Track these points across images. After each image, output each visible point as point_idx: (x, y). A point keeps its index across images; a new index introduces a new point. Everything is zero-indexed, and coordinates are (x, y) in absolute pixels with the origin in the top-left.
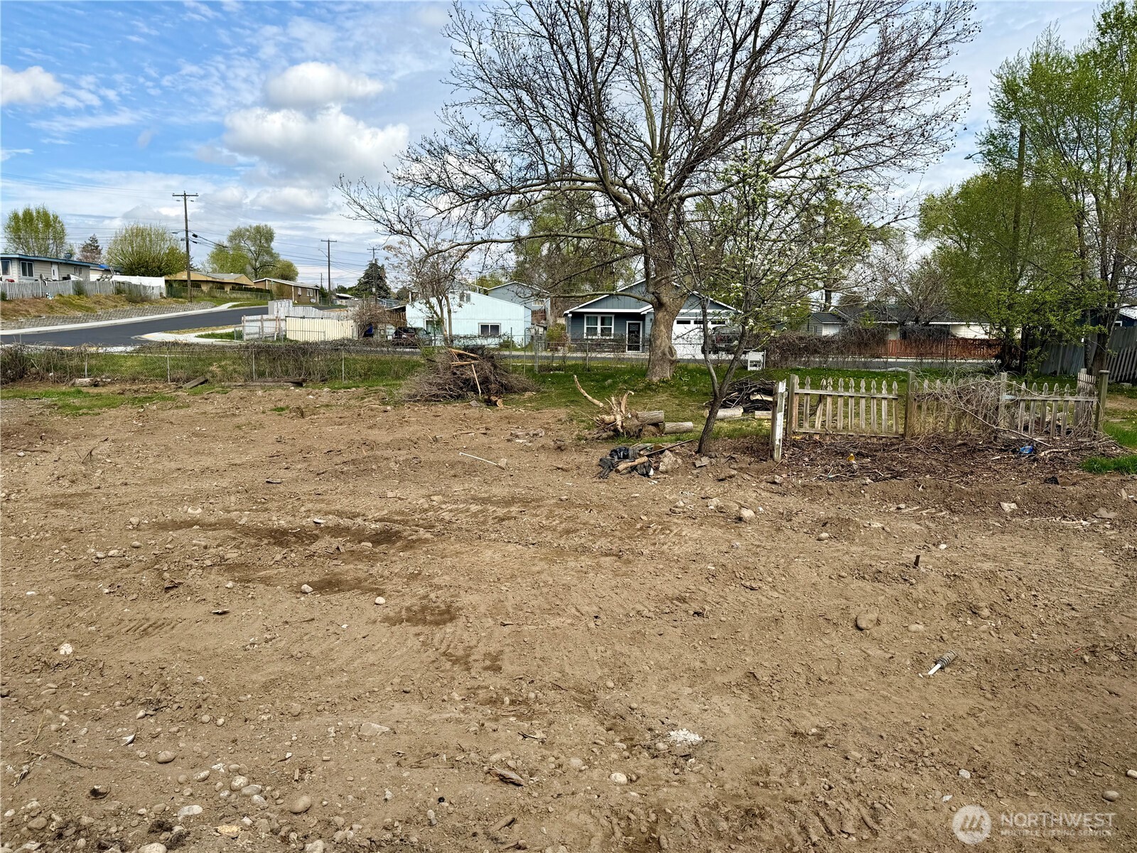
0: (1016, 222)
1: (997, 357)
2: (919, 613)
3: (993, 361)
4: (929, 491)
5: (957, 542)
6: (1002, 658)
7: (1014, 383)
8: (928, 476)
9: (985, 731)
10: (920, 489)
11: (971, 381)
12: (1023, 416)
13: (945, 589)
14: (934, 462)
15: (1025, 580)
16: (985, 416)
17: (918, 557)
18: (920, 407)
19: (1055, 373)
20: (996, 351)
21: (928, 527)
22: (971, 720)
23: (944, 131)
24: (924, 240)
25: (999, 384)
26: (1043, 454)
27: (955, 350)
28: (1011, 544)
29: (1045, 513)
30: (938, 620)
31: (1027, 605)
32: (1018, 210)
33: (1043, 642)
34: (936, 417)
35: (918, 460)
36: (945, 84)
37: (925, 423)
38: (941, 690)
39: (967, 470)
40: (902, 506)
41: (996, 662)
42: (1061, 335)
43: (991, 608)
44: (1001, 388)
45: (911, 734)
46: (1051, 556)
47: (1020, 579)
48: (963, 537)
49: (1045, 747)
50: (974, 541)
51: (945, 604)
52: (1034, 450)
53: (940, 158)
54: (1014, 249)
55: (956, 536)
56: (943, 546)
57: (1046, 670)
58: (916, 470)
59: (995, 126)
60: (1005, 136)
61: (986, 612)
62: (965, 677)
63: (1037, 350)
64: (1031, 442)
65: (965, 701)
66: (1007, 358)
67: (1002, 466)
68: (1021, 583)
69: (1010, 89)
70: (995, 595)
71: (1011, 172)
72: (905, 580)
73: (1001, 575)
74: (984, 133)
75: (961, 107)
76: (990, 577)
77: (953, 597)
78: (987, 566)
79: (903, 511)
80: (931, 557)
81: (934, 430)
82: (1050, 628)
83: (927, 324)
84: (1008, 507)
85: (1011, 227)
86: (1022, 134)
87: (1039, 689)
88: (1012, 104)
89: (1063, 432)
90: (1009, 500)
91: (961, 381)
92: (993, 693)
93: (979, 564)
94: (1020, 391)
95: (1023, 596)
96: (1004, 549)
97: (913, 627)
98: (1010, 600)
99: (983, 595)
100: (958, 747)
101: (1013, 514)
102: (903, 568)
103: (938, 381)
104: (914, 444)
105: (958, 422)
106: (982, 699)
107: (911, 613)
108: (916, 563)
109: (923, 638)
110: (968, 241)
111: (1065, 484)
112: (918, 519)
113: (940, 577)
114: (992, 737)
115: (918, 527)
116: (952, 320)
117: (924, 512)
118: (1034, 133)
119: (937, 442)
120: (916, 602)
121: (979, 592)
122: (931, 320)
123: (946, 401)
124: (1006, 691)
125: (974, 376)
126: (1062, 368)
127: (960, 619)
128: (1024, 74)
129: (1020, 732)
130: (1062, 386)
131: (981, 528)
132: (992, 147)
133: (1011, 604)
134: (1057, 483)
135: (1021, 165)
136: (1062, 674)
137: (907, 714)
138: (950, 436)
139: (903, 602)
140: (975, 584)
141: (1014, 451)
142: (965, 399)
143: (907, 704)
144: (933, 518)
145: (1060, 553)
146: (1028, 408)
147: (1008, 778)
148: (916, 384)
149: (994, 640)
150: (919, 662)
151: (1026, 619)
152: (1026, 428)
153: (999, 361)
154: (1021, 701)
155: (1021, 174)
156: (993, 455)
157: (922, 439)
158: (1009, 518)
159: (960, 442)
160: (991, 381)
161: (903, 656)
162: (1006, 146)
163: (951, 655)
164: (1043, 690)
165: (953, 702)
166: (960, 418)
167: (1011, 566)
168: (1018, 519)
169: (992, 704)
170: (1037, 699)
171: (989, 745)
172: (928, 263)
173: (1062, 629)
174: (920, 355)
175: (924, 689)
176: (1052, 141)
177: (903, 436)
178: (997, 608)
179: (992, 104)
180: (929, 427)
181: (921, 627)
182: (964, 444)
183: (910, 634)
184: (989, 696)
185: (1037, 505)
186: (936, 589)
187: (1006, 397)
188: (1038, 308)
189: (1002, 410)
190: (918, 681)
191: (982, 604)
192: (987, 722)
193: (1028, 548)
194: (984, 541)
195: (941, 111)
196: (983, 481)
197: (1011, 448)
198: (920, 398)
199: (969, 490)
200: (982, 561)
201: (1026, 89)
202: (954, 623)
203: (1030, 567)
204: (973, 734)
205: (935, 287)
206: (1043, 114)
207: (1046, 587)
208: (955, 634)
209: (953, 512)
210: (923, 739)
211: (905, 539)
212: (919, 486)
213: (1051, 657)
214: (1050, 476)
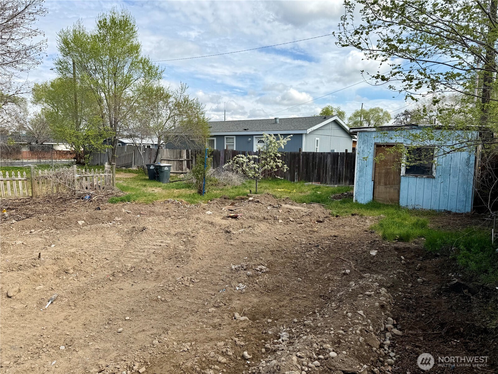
0: (75, 101)
1: (74, 158)
2: (41, 280)
3: (73, 160)
4: (45, 221)
5: (59, 242)
6: (78, 289)
7: (80, 169)
8: (45, 215)
9: (71, 324)
10: (41, 221)
11: (61, 170)
12: (85, 183)
13: (52, 266)
14: (47, 208)
15: (88, 253)
16: (69, 184)
17: (40, 254)
18: (38, 183)
19: (98, 164)
20: (74, 156)
21: (45, 238)
22: (66, 322)
23: (36, 55)
24: (36, 104)
25: (73, 170)
26: (94, 198)
27: (56, 156)
28: (83, 238)
29: (95, 223)
30: (50, 280)
31: (89, 263)
32: (76, 96)
33: (96, 277)
34: (47, 187)
35: (40, 207)
36: (35, 33)
37: (42, 190)
38: (51, 313)
39: (63, 209)
40: (33, 230)
41: (76, 292)
42: (97, 149)
43: (74, 268)
44: (75, 172)
45: (37, 340)
46: (99, 240)
47: (86, 253)
48: (62, 240)
49: (96, 321)
50: (67, 241)
51: (52, 272)
52: (90, 197)
53: (36, 67)
54: (76, 112)
55: (59, 240)
56: (53, 246)
57: (96, 288)
58: (39, 212)
59: (61, 57)
60: (66, 62)
61: (71, 271)
62: (63, 303)
63: (88, 155)
64: (89, 194)
65: (63, 314)
66: (79, 159)
67: (78, 205)
68: (86, 254)
69: (66, 42)
70: (75, 262)
71: (71, 79)
72: (34, 266)
73: (78, 253)
74: (57, 60)
75: (44, 45)
76: (73, 255)
77: (56, 268)
78: (73, 250)
79: (33, 233)
80: (48, 252)
81: (47, 193)
82: (98, 270)
83: (42, 144)
84: (81, 223)
85: (74, 102)
86: (74, 63)
87: (94, 297)
88: (67, 49)
89: (101, 189)
90: (81, 219)
91: (57, 170)
92: (75, 306)
93: (69, 250)
94: (82, 173)
95: (87, 260)
96: (80, 241)
97: (38, 288)
98: (82, 263)
99: (69, 263)
100: (59, 337)
101: (83, 225)
102: (34, 261)
103: (46, 170)
104: (38, 200)
105: (57, 189)
106: (70, 310)
107: (36, 282)
108: (39, 257)
109: (43, 291)
110: (57, 107)
111: (103, 209)
112: (40, 236)
113: (51, 260)
114: (75, 326)
115: (41, 239)
116: (53, 142)
117: (44, 232)
118: (78, 64)
119: (48, 199)
120: (39, 275)
121: (68, 263)
122: (44, 142)
123: (51, 179)
124: (80, 303)
125: (63, 167)
126: (100, 162)
127: (60, 277)
128: (70, 37)
129: (86, 319)
130: (99, 170)
131: (70, 234)
132: (61, 66)
133: (82, 265)
134: (100, 209)
135: (74, 76)
136: (102, 288)
137: (35, 331)
138: (54, 195)
139: (32, 277)
140: (66, 260)
141: (82, 199)
142: (59, 177)
143: (35, 326)
144: (47, 234)
145: (102, 238)
146: (86, 180)
147: (81, 341)
148: (35, 172)
149: (76, 282)
150: (40, 304)
151: (89, 269)
152: (87, 188)
153: (76, 160)
154: (87, 305)
155: (75, 80)
156: (74, 201)
157: (41, 197)
158: (82, 227)
159: (59, 197)
160: (70, 169)
161: (32, 304)
162: (67, 67)
163: (56, 296)
164: (95, 297)
165: (57, 316)
166: (58, 186)
167: (83, 248)
168: (85, 227)
169: (74, 311)
170: (93, 302)
171: (73, 330)
172: (40, 116)
173: (103, 269)
174: (39, 158)
175: (43, 316)
176: (85, 68)
177: (31, 197)
178: (76, 268)
179: (59, 47)
180: (44, 191)
181: (42, 287)
182: (61, 198)
183: (36, 292)
184: (73, 308)
185: (92, 220)
186: (48, 267)
187: (77, 176)
188: (87, 138)
189: (76, 181)
190: (40, 313)
191: (69, 268)
192: (72, 320)
193: (89, 239)
194: (72, 240)
195: (34, 45)
196: (70, 214)
197: (81, 197)
198: (38, 179)
199: (64, 218)
200: (71, 249)
201: (72, 44)
202: (58, 280)
203: (91, 246)
204: (66, 328)
205: (44, 127)
206: (81, 56)
207: (97, 253)
208: (58, 285)
209: (57, 229)
210: (43, 340)
211: (34, 246)
212: (40, 220)
213: (98, 282)
214: (97, 207)
